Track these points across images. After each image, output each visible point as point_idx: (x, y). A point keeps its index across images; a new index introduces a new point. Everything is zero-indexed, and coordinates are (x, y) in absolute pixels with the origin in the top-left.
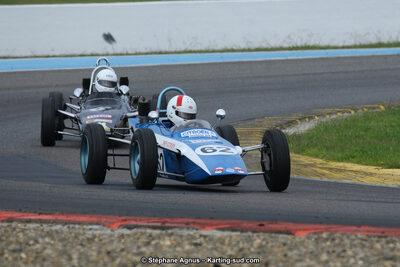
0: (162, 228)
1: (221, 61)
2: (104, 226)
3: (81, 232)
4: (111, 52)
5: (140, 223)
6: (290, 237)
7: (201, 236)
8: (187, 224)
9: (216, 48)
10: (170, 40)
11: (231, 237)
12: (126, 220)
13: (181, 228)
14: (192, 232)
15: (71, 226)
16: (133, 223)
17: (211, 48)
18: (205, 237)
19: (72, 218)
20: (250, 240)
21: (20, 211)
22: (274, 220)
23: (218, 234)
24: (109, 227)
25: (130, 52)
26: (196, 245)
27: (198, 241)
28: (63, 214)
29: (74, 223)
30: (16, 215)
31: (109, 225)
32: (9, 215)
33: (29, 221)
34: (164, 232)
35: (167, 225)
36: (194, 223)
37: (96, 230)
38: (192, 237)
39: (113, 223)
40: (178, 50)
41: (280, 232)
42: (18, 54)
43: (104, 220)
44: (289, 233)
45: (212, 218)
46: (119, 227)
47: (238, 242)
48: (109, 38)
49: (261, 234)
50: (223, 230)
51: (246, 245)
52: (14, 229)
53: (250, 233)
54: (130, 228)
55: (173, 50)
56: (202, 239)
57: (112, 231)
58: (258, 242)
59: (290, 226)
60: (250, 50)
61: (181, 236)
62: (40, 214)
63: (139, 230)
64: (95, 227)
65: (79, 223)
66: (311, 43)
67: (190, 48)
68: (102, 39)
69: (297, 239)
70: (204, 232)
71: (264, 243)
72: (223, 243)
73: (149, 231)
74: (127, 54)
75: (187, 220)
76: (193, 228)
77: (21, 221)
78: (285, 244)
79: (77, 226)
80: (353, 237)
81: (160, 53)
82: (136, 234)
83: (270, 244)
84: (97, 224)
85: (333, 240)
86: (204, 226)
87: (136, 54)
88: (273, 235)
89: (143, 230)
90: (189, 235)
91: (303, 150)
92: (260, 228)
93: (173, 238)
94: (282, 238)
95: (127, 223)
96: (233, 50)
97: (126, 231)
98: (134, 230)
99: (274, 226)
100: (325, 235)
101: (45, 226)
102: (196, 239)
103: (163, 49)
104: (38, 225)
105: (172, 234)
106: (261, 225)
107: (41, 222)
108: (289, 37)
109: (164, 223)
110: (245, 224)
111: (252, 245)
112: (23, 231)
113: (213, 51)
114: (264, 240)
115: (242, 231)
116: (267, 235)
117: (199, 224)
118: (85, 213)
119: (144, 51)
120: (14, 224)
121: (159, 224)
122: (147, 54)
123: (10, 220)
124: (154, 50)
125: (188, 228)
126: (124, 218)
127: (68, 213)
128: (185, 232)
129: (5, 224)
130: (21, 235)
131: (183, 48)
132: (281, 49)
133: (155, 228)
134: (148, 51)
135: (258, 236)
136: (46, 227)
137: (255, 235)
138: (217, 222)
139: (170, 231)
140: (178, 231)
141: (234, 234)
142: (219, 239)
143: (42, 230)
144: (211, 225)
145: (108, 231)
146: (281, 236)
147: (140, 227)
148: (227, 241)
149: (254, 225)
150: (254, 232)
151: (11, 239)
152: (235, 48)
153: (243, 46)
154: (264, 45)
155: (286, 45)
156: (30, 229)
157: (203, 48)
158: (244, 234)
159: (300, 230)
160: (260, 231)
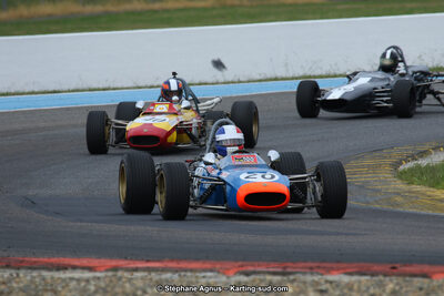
0: (283, 274)
2: (219, 272)
3: (194, 280)
4: (222, 80)
5: (259, 269)
6: (426, 281)
7: (327, 281)
8: (311, 268)
9: (338, 73)
10: (286, 65)
11: (360, 282)
12: (242, 266)
13: (304, 273)
14: (316, 278)
15: (183, 274)
16: (251, 269)
17: (332, 72)
18: (331, 282)
19: (183, 265)
20: (381, 285)
21: (126, 258)
22: (409, 262)
23: (346, 279)
24: (224, 274)
25: (242, 79)
26: (322, 291)
27: (323, 287)
28: (172, 260)
29: (186, 271)
30: (122, 263)
31: (224, 272)
32: (114, 263)
33: (136, 270)
34: (285, 278)
35: (289, 270)
36: (319, 267)
37: (210, 277)
38: (318, 283)
39: (228, 270)
41: (415, 275)
42: (119, 85)
43: (218, 266)
44: (425, 276)
45: (338, 262)
46: (235, 274)
47: (368, 288)
48: (218, 64)
49: (394, 278)
50: (351, 274)
51: (377, 291)
52: (120, 279)
53: (381, 278)
54: (247, 274)
55: (291, 75)
56: (328, 286)
57: (228, 277)
58: (391, 286)
59: (426, 268)
61: (305, 283)
62: (148, 261)
63: (258, 277)
64: (209, 274)
65: (191, 270)
68: (211, 66)
69: (435, 283)
70: (330, 278)
71: (397, 288)
72: (351, 289)
73: (269, 277)
74: (240, 82)
75: (310, 264)
76: (318, 274)
77: (127, 270)
78: (421, 289)
79: (189, 274)
81: (276, 79)
82: (254, 281)
83: (404, 289)
84: (211, 271)
86: (329, 270)
87: (249, 81)
88: (408, 279)
89: (262, 277)
90: (313, 281)
91: (438, 183)
92: (393, 271)
93: (295, 284)
94: (418, 281)
95: (244, 269)
97: (244, 279)
98: (252, 277)
99: (408, 269)
101: (153, 274)
102: (321, 285)
103: (279, 75)
104: (146, 274)
105: (294, 280)
106: (394, 268)
107: (149, 270)
108: (420, 57)
109: (285, 268)
110: (376, 268)
111: (384, 291)
112: (130, 280)
113: (335, 76)
114: (398, 284)
115: (372, 275)
116: (400, 279)
117: (324, 268)
118: (197, 260)
119: (258, 77)
120: (120, 274)
121: (279, 270)
122: (260, 81)
123: (115, 269)
124: (269, 76)
125: (312, 274)
126: (240, 263)
127: (179, 260)
128: (309, 278)
129: (110, 274)
130: (127, 285)
131: (301, 73)
133: (275, 274)
134: (262, 77)
135: (391, 281)
136: (154, 276)
137: (387, 279)
138: (344, 265)
139: (292, 277)
140: (300, 277)
141: (364, 278)
142: (347, 284)
143: (151, 279)
144: (338, 270)
145: (224, 279)
146: (416, 279)
147: (259, 273)
148: (355, 287)
149: (387, 268)
150: (385, 275)
151: (118, 290)
156: (136, 279)
158: (375, 278)
159: (438, 272)
160: (393, 274)
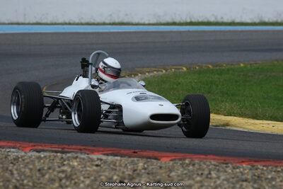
1: (64, 31)
2: (19, 149)
8: (81, 150)
9: (57, 22)
12: (35, 146)
16: (40, 148)
17: (54, 22)
24: (23, 150)
35: (66, 150)
37: (14, 152)
39: (25, 148)
40: (31, 22)
43: (18, 145)
46: (30, 151)
50: (107, 155)
54: (38, 151)
55: (27, 21)
56: (99, 162)
57: (26, 153)
59: (156, 154)
60: (82, 24)
64: (12, 150)
66: (125, 21)
67: (40, 21)
72: (115, 165)
75: (79, 147)
76: (85, 153)
80: (208, 163)
81: (18, 24)
84: (13, 148)
85: (194, 165)
86: (93, 152)
95: (36, 148)
96: (70, 24)
99: (145, 153)
100: (187, 161)
102: (95, 161)
103: (20, 21)
106: (134, 152)
108: (111, 15)
110: (123, 151)
119: (7, 22)
121: (60, 150)
124: (13, 22)
125: (81, 153)
126: (32, 144)
131: (34, 21)
132: (104, 24)
134: (9, 22)
142: (112, 162)
144: (98, 151)
145: (23, 154)
147: (46, 151)
148: (118, 164)
149: (130, 152)
152: (71, 22)
153: (77, 21)
154: (92, 21)
155: (107, 21)
157: (49, 22)
159: (164, 157)
